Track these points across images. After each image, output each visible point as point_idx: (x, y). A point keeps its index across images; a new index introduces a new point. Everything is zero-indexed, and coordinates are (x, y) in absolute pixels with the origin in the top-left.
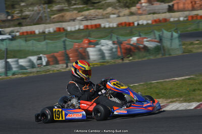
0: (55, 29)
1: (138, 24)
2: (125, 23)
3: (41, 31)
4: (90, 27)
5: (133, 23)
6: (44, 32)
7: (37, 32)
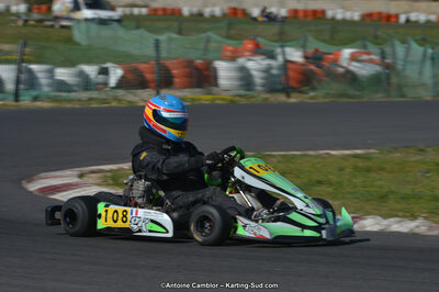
0: (226, 11)
1: (408, 21)
2: (380, 14)
3: (195, 10)
4: (301, 14)
5: (397, 16)
6: (201, 15)
7: (186, 11)
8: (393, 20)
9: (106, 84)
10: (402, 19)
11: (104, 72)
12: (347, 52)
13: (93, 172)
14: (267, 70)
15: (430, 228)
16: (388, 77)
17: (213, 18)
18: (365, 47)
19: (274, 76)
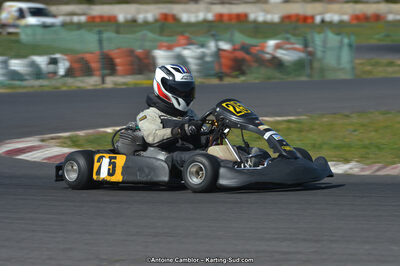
0: (158, 16)
1: (323, 21)
2: (297, 16)
3: (129, 17)
4: (226, 18)
5: (313, 18)
6: (134, 21)
7: (121, 18)
8: (310, 21)
9: (55, 73)
10: (318, 19)
11: (54, 62)
12: (272, 43)
13: (52, 138)
14: (202, 57)
15: (363, 169)
16: (311, 62)
17: (146, 23)
18: (288, 39)
19: (207, 63)
